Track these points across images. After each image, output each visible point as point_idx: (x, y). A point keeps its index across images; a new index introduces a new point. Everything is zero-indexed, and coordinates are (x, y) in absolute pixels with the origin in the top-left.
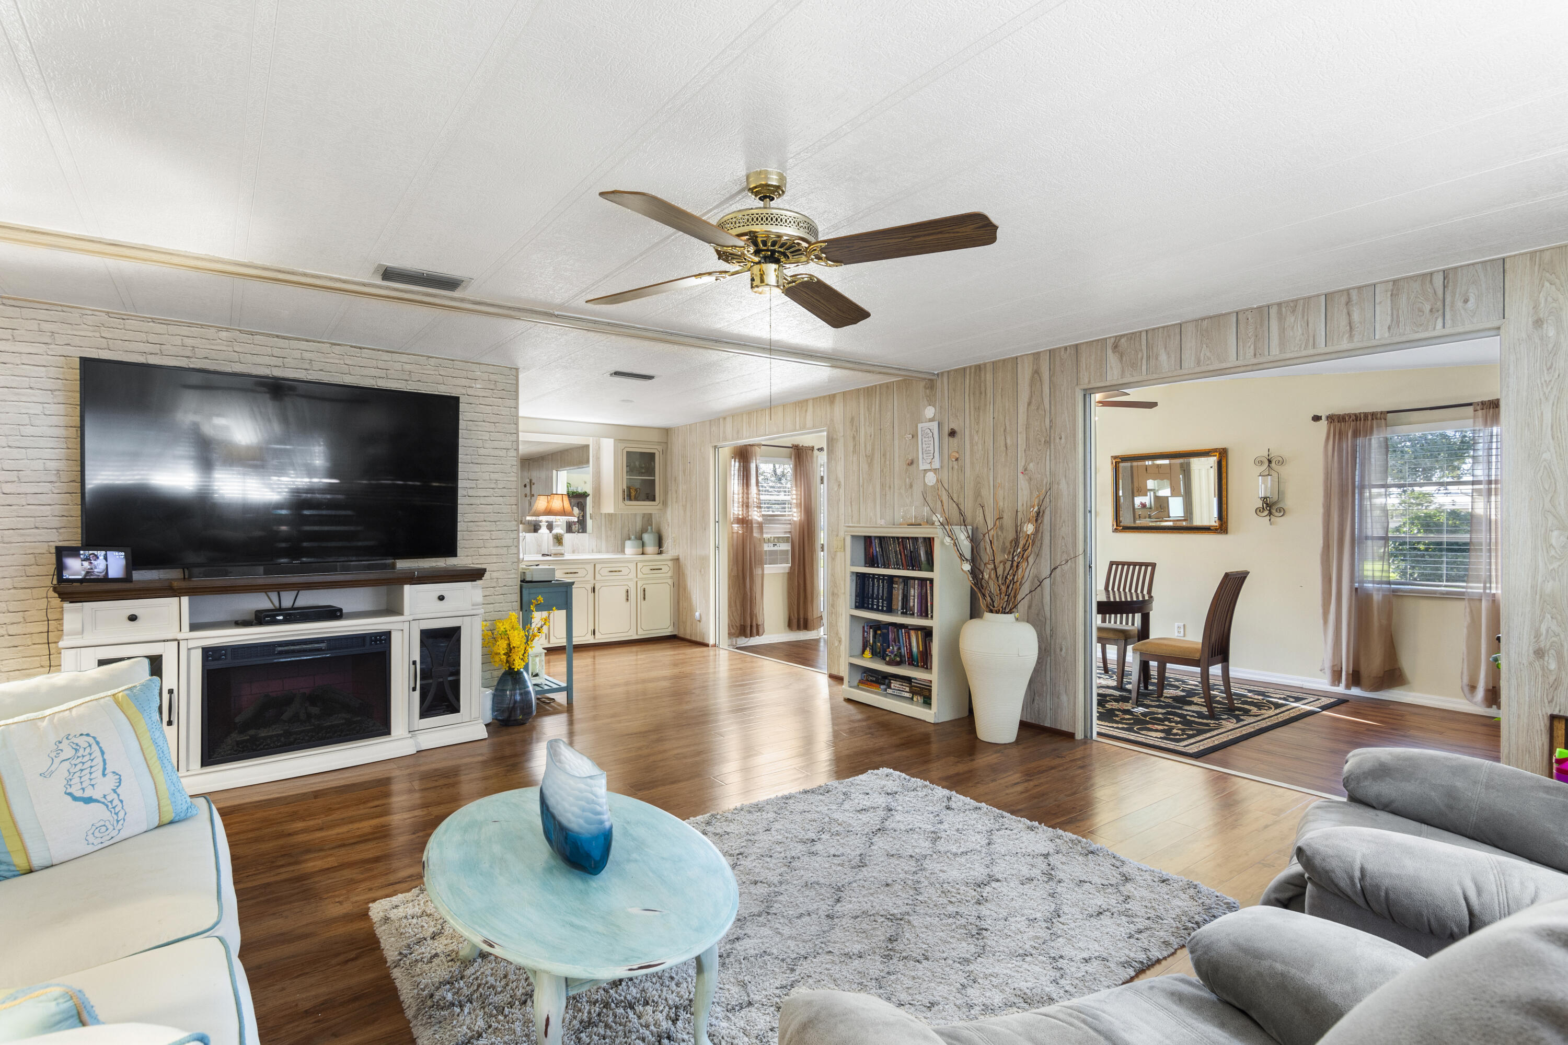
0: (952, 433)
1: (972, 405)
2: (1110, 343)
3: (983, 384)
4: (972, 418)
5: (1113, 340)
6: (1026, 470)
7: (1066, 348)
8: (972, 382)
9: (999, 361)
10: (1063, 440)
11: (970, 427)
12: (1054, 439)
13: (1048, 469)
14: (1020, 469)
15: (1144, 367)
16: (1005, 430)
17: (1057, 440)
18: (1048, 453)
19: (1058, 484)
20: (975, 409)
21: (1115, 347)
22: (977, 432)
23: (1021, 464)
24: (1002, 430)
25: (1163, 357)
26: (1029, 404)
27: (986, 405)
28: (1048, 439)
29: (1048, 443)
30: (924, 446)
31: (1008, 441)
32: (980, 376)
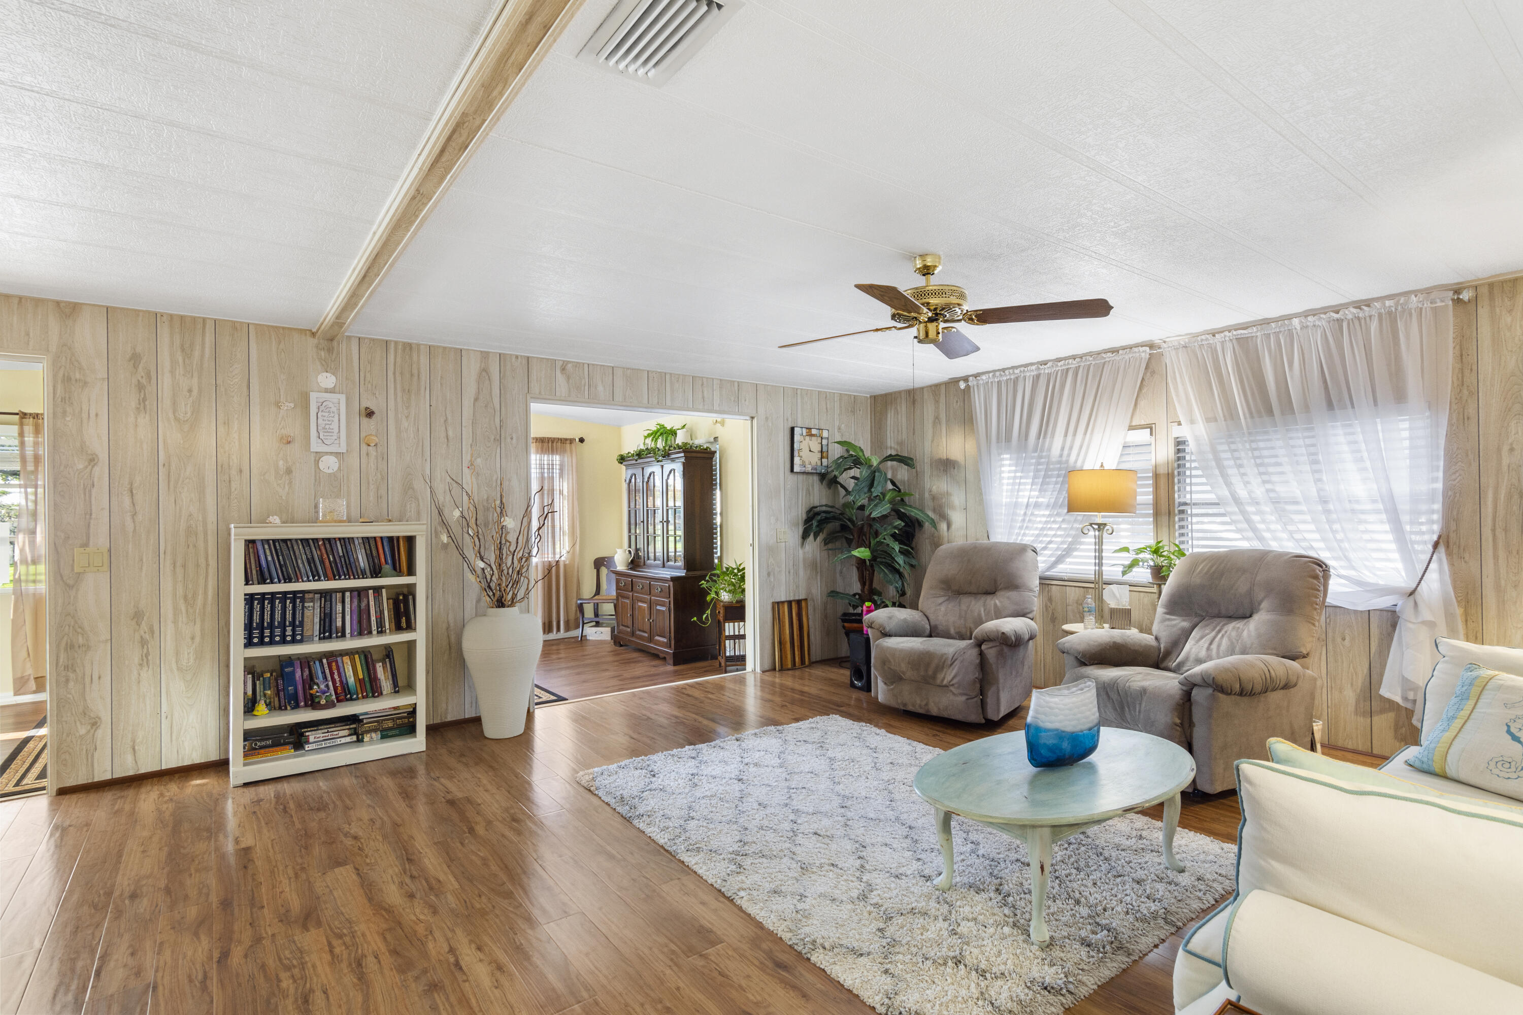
0: (370, 414)
1: (398, 386)
2: (559, 365)
3: (414, 366)
4: (399, 399)
5: (561, 363)
6: (472, 465)
7: (517, 357)
8: (399, 360)
9: (438, 347)
10: (514, 440)
11: (396, 410)
12: (505, 438)
13: (498, 466)
14: (465, 464)
15: (586, 393)
16: (446, 421)
17: (509, 440)
18: (498, 451)
19: (510, 480)
20: (404, 391)
21: (563, 369)
22: (407, 417)
23: (467, 458)
24: (442, 420)
25: (600, 388)
26: (476, 400)
27: (419, 390)
28: (498, 437)
29: (499, 440)
30: (320, 421)
31: (450, 433)
32: (411, 357)
